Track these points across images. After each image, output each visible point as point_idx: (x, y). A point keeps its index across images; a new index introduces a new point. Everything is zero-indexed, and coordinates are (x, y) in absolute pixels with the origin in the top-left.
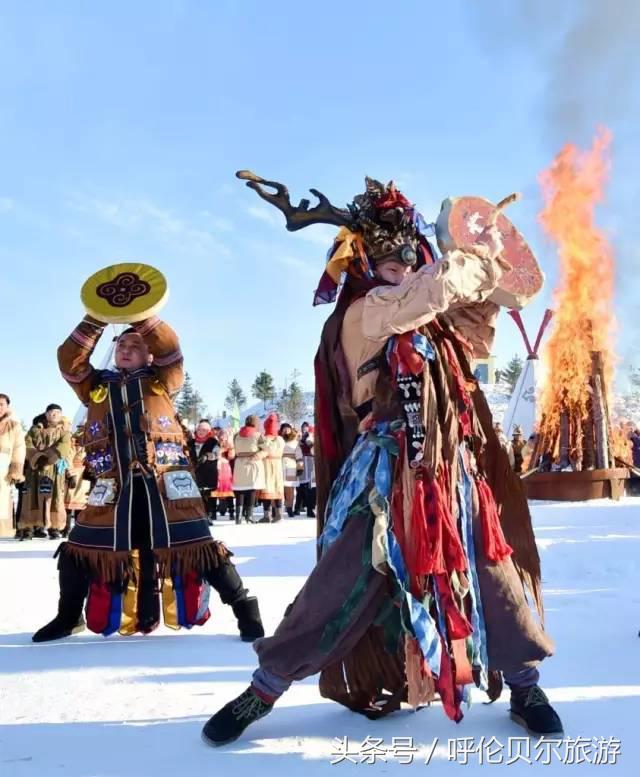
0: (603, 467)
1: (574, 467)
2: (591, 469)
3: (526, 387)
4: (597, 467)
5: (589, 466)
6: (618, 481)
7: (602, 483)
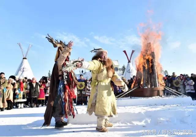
0: (157, 86)
1: (148, 87)
2: (153, 87)
3: (128, 69)
4: (155, 87)
5: (152, 86)
6: (161, 91)
7: (157, 91)
